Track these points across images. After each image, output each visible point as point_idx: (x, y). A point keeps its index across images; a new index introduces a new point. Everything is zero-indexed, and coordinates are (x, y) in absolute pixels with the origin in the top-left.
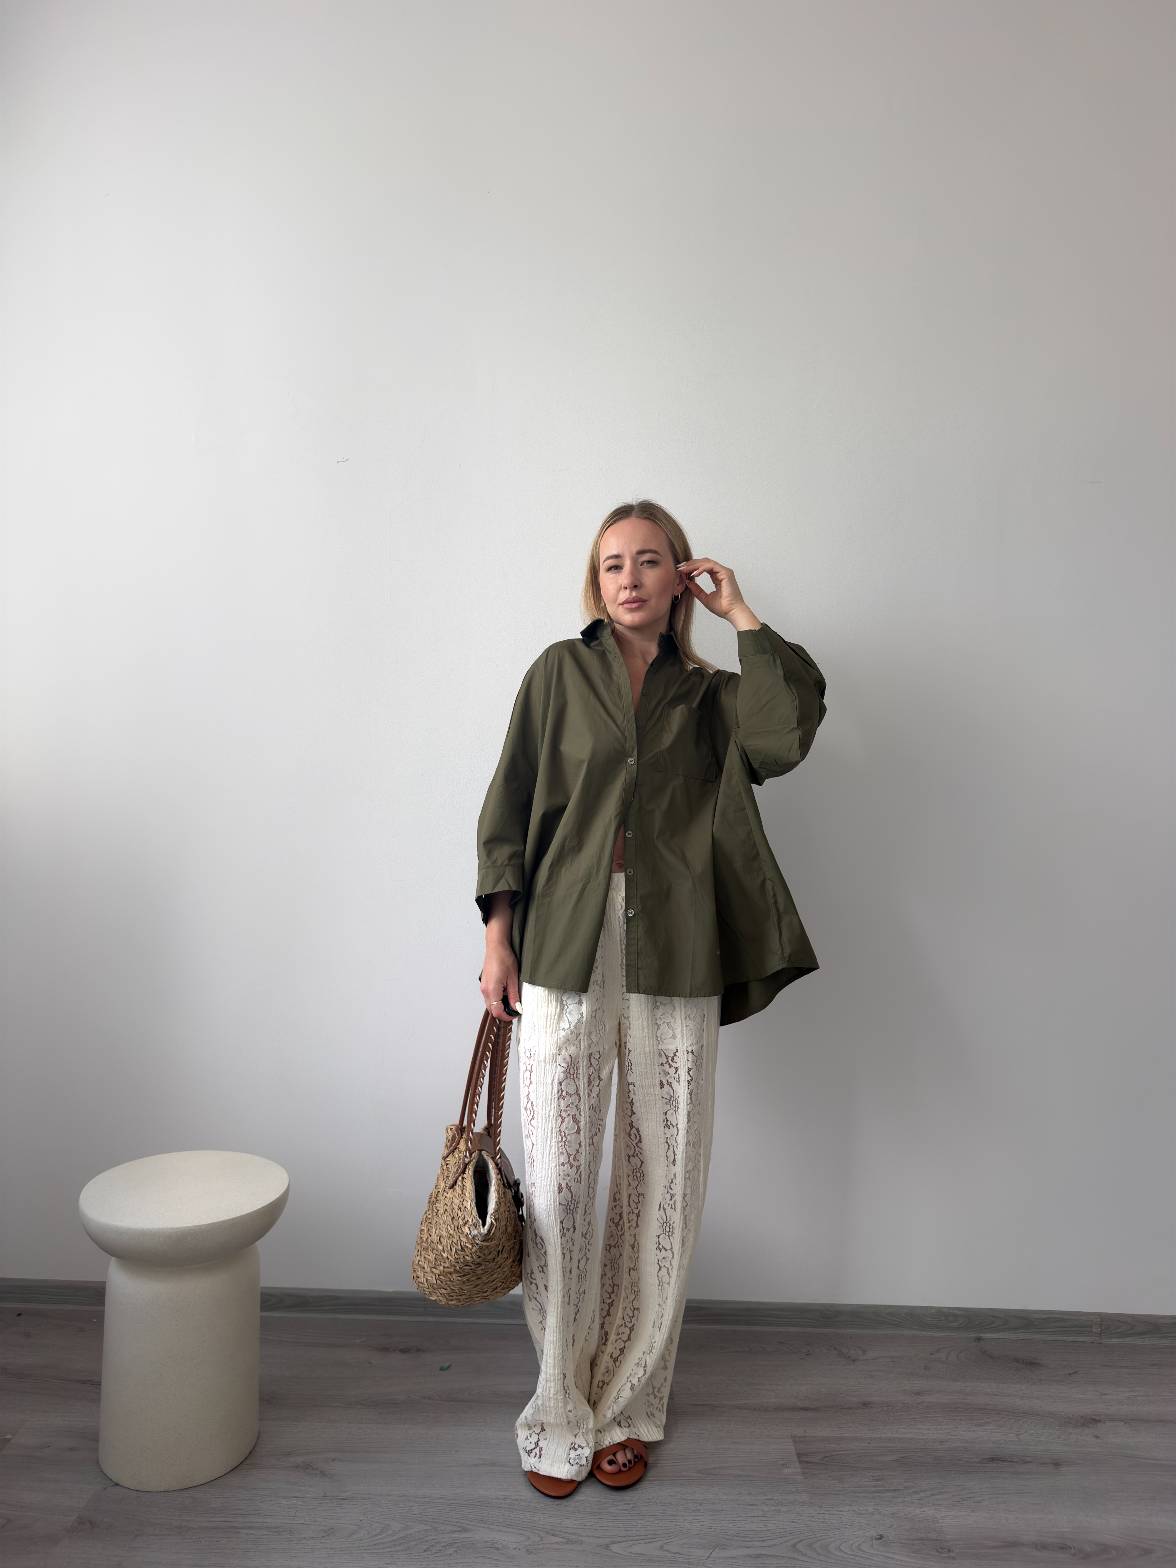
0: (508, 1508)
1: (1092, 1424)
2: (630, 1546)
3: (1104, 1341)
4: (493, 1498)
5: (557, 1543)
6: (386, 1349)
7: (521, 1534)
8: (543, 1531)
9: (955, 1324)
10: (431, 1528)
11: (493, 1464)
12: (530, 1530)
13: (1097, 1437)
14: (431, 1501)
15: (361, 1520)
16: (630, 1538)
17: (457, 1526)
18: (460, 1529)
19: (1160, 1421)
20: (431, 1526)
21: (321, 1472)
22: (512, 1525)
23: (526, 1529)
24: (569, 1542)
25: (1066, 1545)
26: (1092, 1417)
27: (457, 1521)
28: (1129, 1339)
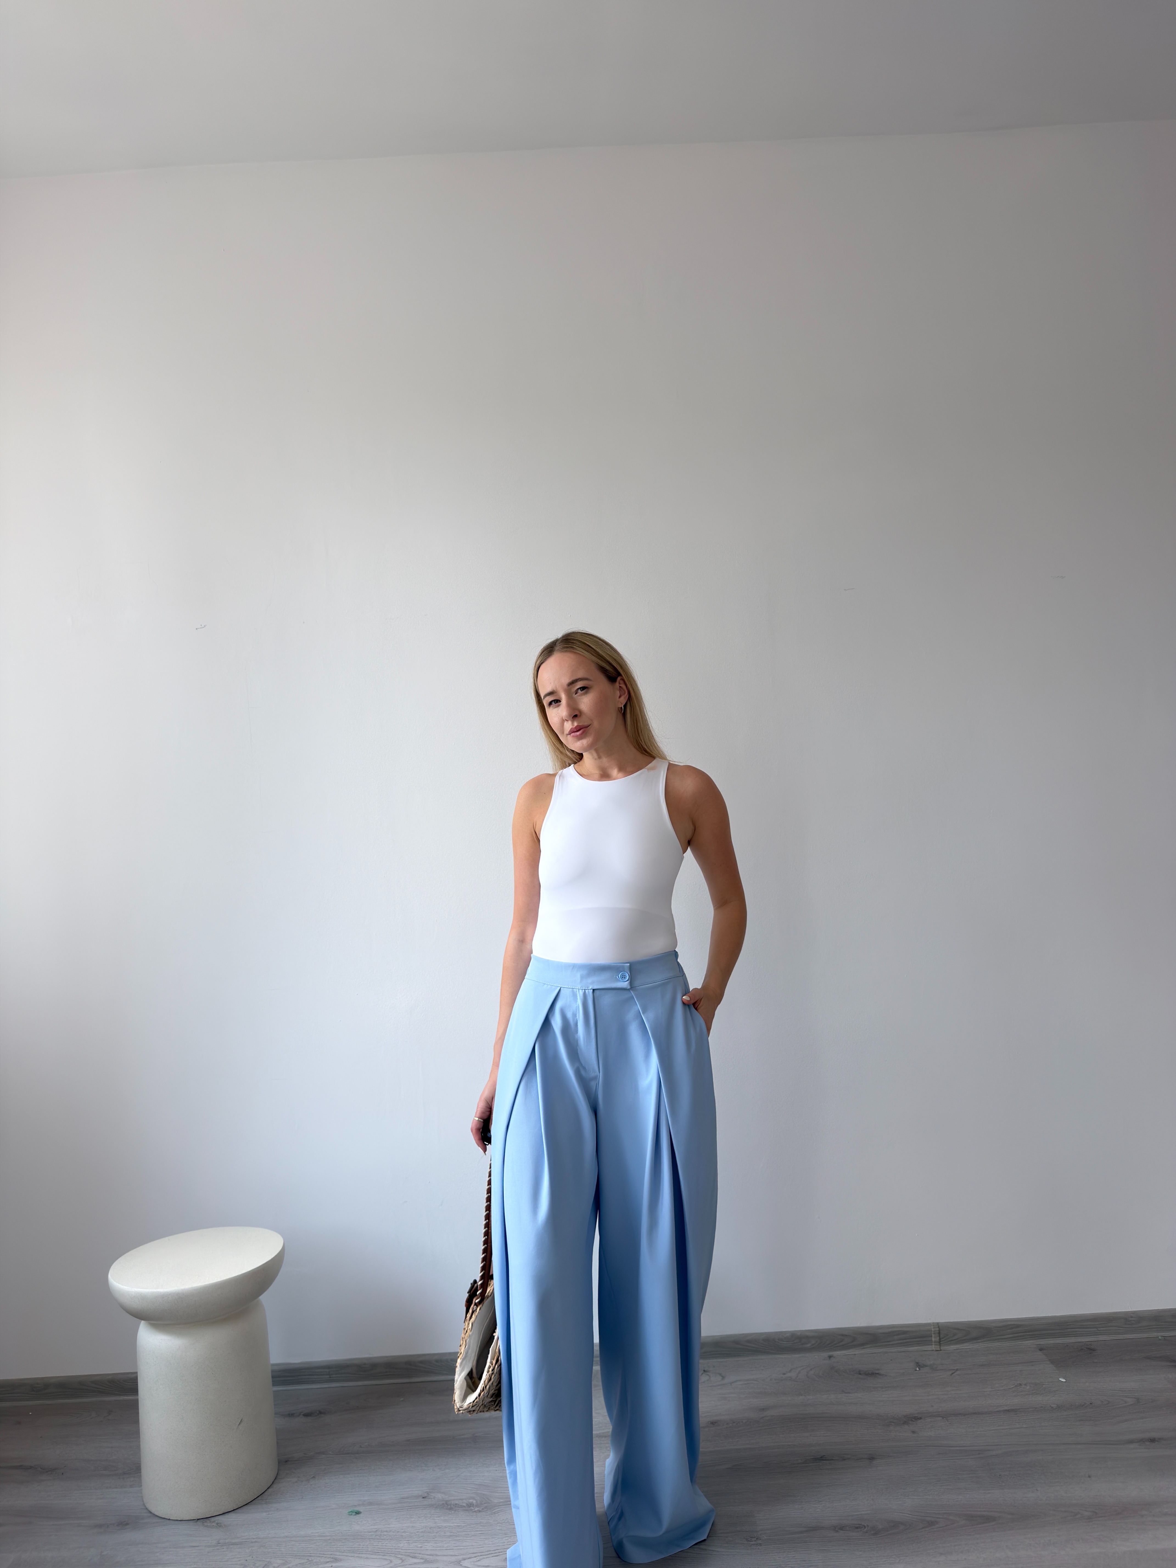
0: (378, 1539)
1: (914, 1421)
2: (479, 1561)
3: (941, 1348)
4: (365, 1532)
5: (415, 1563)
6: (291, 1415)
7: (385, 1559)
8: (405, 1555)
9: (809, 1345)
10: (307, 1561)
11: (370, 1504)
12: (393, 1555)
13: (914, 1432)
14: (310, 1539)
15: (246, 1560)
16: (479, 1554)
17: (330, 1557)
18: (332, 1560)
19: (975, 1413)
20: (308, 1559)
21: (217, 1524)
22: (378, 1553)
23: (391, 1555)
24: (426, 1561)
25: (861, 1525)
26: (914, 1416)
27: (332, 1553)
28: (965, 1344)
